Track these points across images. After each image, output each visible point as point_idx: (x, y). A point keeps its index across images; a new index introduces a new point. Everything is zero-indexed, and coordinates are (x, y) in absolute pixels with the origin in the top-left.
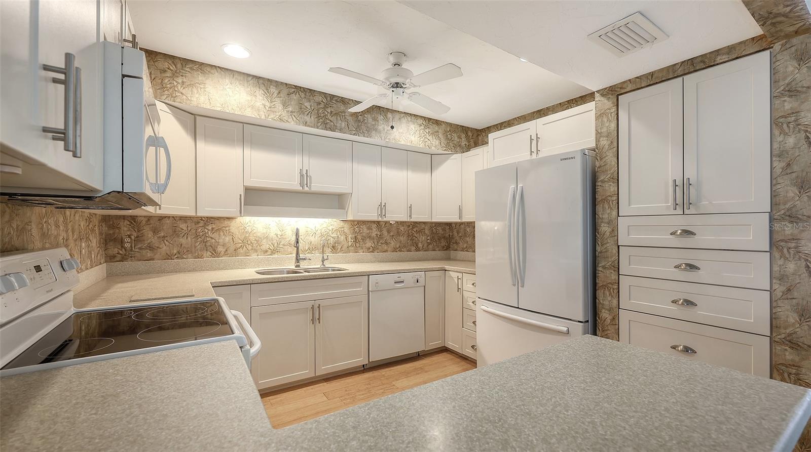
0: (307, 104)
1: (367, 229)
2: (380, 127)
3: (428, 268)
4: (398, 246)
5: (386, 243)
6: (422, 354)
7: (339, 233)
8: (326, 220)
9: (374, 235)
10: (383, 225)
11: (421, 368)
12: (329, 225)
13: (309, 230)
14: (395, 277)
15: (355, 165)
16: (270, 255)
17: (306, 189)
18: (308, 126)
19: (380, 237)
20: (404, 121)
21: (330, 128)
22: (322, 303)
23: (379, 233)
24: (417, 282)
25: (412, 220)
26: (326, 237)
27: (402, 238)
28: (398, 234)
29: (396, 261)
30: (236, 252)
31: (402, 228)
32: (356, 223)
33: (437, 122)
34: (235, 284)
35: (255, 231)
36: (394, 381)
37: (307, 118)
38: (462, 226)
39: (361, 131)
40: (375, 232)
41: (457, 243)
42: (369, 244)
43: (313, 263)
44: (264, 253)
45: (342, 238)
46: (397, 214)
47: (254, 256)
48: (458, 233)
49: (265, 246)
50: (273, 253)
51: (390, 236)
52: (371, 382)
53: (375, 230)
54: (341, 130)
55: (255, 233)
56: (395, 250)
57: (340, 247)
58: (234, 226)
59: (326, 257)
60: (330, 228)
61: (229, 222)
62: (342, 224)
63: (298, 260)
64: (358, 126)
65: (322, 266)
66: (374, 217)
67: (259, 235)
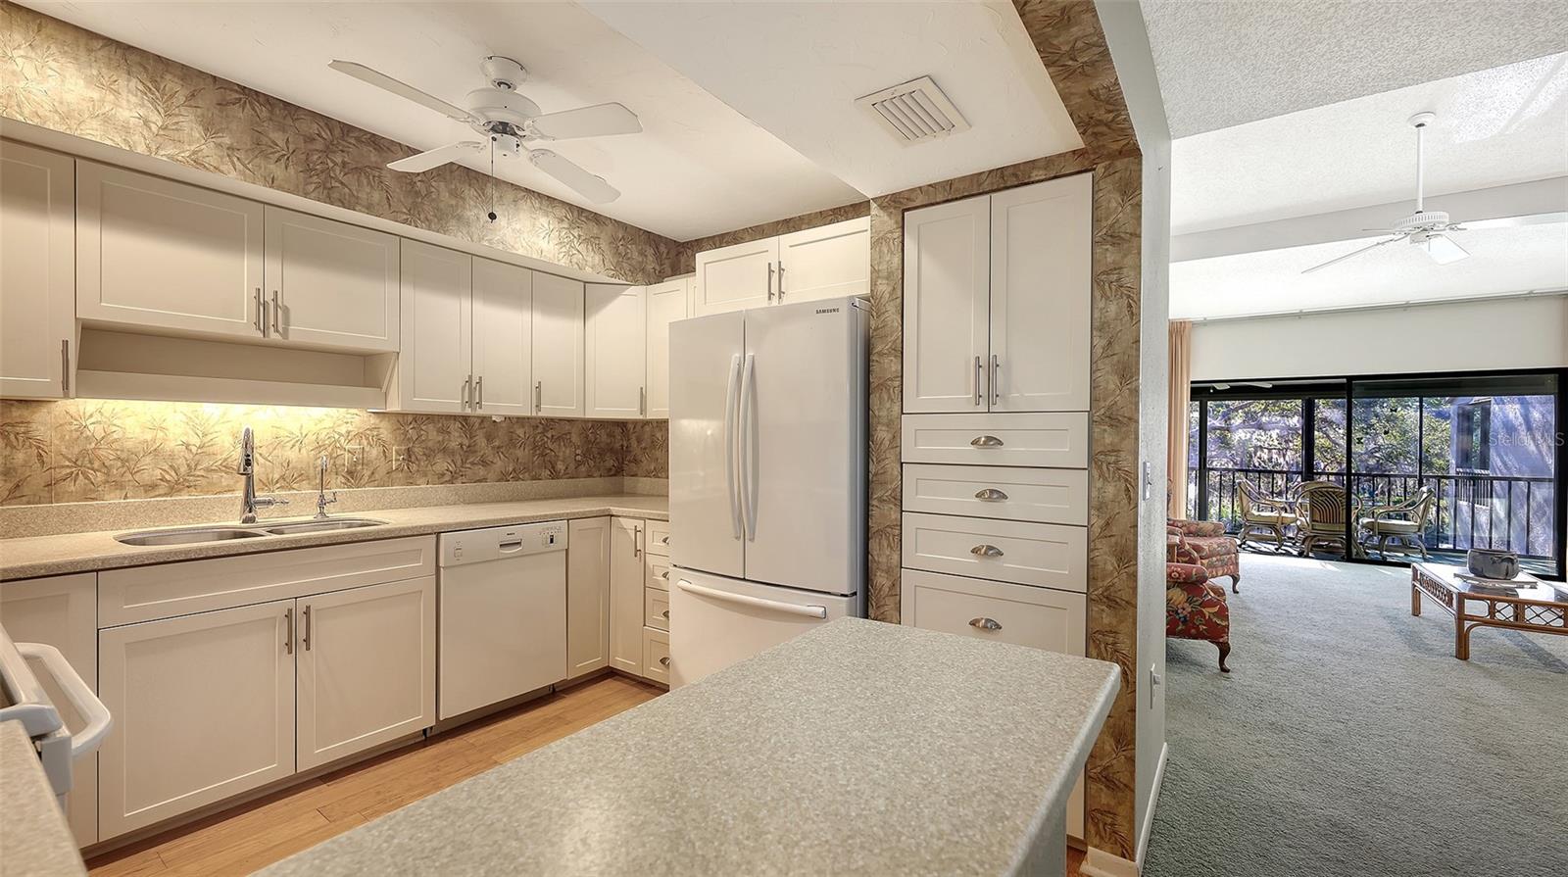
0: (279, 137)
1: (438, 432)
2: (470, 214)
3: (574, 514)
4: (511, 469)
5: (484, 463)
6: (561, 688)
7: (365, 442)
8: (332, 411)
9: (454, 444)
10: (477, 425)
11: (558, 717)
12: (340, 422)
13: (282, 433)
14: (502, 534)
15: (408, 292)
16: (165, 495)
17: (274, 337)
18: (280, 188)
19: (471, 450)
20: (525, 205)
21: (340, 200)
22: (315, 603)
23: (466, 442)
24: (552, 541)
25: (540, 414)
26: (330, 449)
27: (519, 453)
28: (512, 442)
29: (506, 501)
30: (51, 489)
31: (520, 432)
32: (410, 419)
33: (596, 218)
34: (43, 572)
35: (115, 436)
36: (496, 753)
37: (278, 171)
38: (647, 428)
39: (422, 216)
40: (456, 439)
41: (636, 461)
42: (442, 464)
43: (296, 513)
44: (146, 491)
45: (374, 452)
46: (505, 402)
47: (113, 499)
48: (639, 441)
49: (151, 472)
50: (174, 488)
51: (493, 448)
52: (441, 764)
53: (457, 434)
54: (369, 209)
55: (116, 440)
56: (503, 477)
57: (367, 473)
58: (43, 424)
59: (328, 496)
60: (343, 430)
61: (26, 413)
62: (373, 420)
63: (249, 503)
64: (415, 205)
65: (320, 518)
66: (454, 405)
67: (129, 445)
